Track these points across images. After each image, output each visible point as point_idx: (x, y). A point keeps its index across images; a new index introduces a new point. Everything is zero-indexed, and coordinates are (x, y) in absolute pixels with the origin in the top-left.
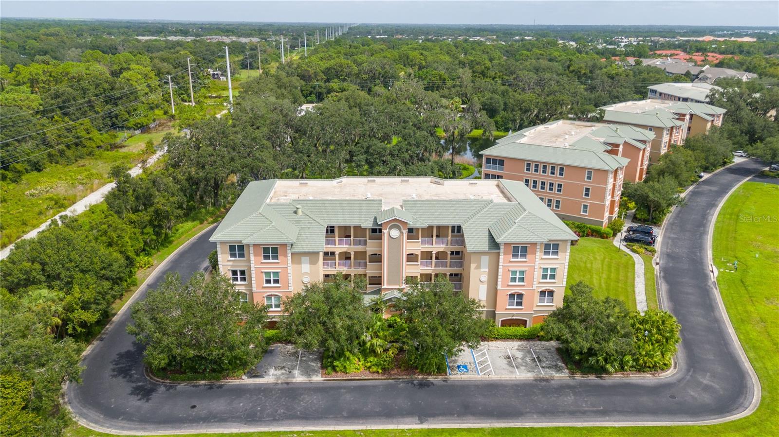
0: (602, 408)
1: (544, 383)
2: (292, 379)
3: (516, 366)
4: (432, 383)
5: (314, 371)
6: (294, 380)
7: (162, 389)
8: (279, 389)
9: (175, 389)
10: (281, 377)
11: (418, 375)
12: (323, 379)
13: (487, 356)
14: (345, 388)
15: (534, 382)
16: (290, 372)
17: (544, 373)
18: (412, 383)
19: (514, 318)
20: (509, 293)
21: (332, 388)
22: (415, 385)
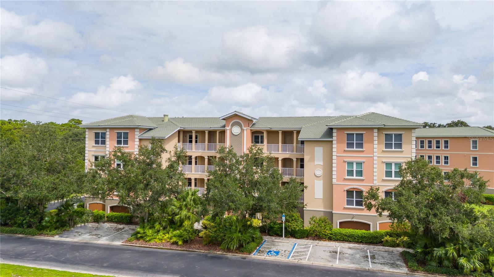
3: (340, 259)
10: (88, 239)
13: (310, 249)
16: (100, 238)
17: (371, 267)
19: (355, 220)
20: (346, 189)
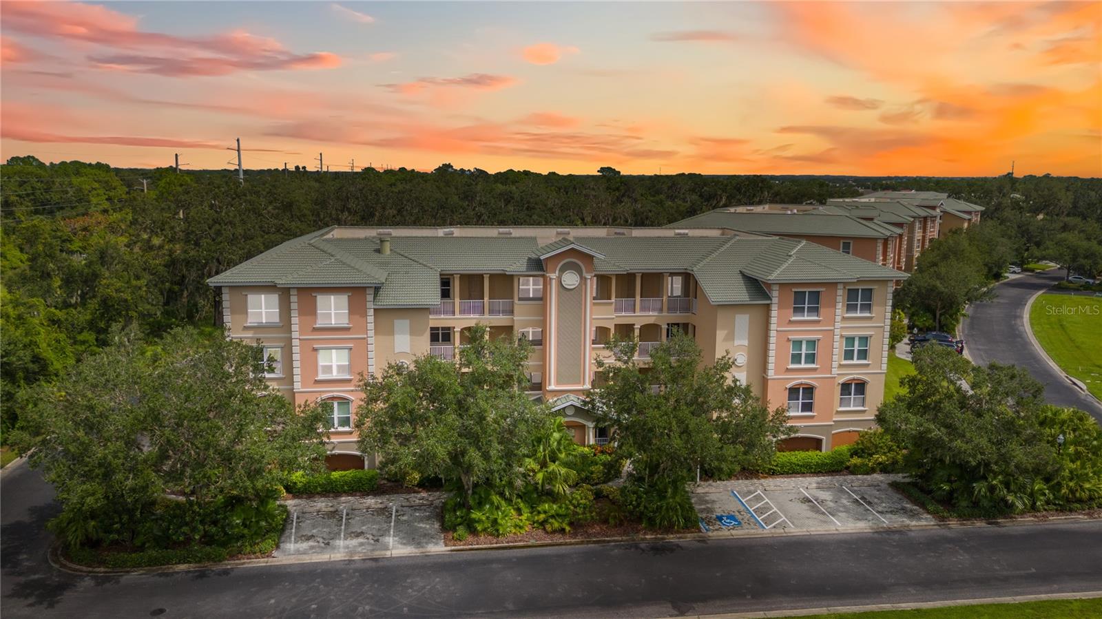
0: (1034, 570)
1: (896, 537)
2: (383, 552)
3: (829, 513)
4: (678, 546)
5: (429, 537)
6: (388, 554)
7: (88, 582)
8: (356, 570)
9: (118, 582)
10: (360, 549)
11: (645, 534)
12: (449, 548)
13: (767, 500)
14: (498, 561)
15: (876, 535)
16: (378, 540)
17: (886, 521)
18: (637, 547)
19: (800, 435)
20: (788, 386)
21: (470, 563)
22: (643, 550)
